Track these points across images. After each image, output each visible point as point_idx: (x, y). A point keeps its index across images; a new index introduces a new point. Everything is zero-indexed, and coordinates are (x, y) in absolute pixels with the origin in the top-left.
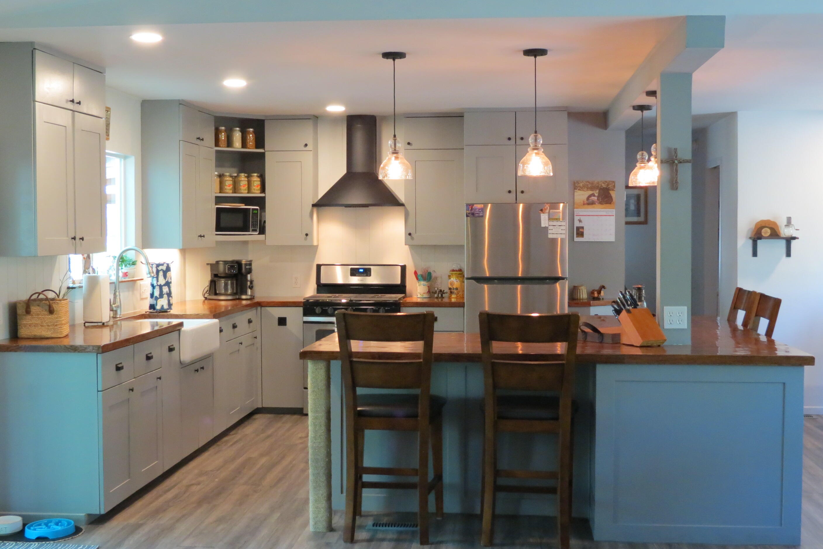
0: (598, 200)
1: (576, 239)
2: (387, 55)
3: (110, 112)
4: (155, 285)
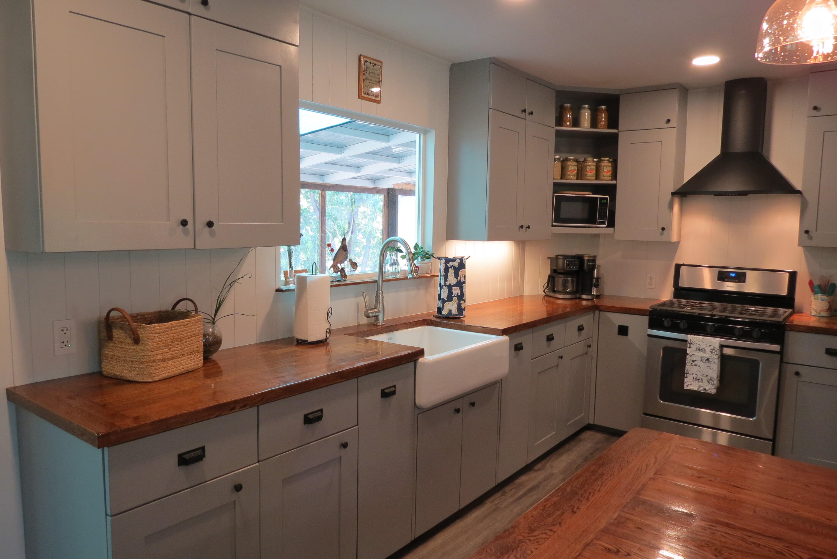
3: (381, 67)
4: (443, 284)
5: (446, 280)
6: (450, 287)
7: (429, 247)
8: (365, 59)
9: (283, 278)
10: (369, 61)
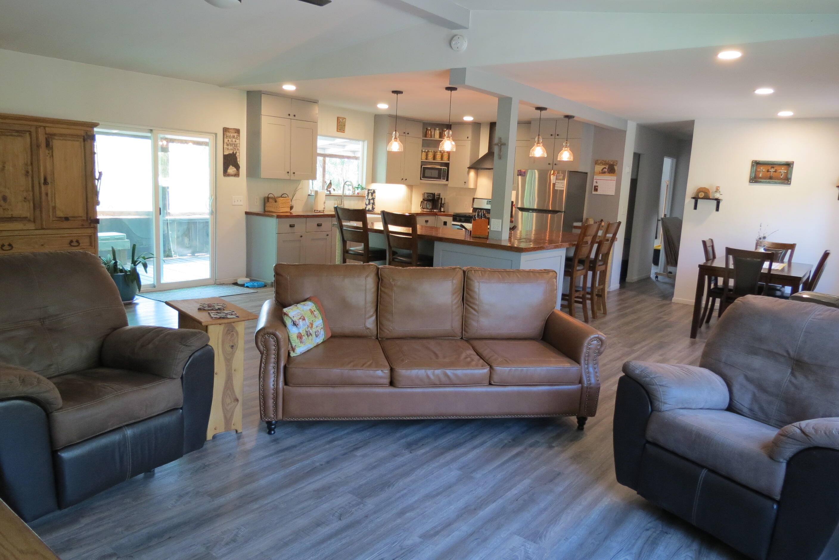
0: (608, 171)
1: (594, 193)
2: (394, 92)
3: (346, 120)
4: (367, 199)
5: (368, 197)
6: (369, 200)
7: (364, 186)
8: (339, 118)
9: (310, 192)
10: (341, 118)
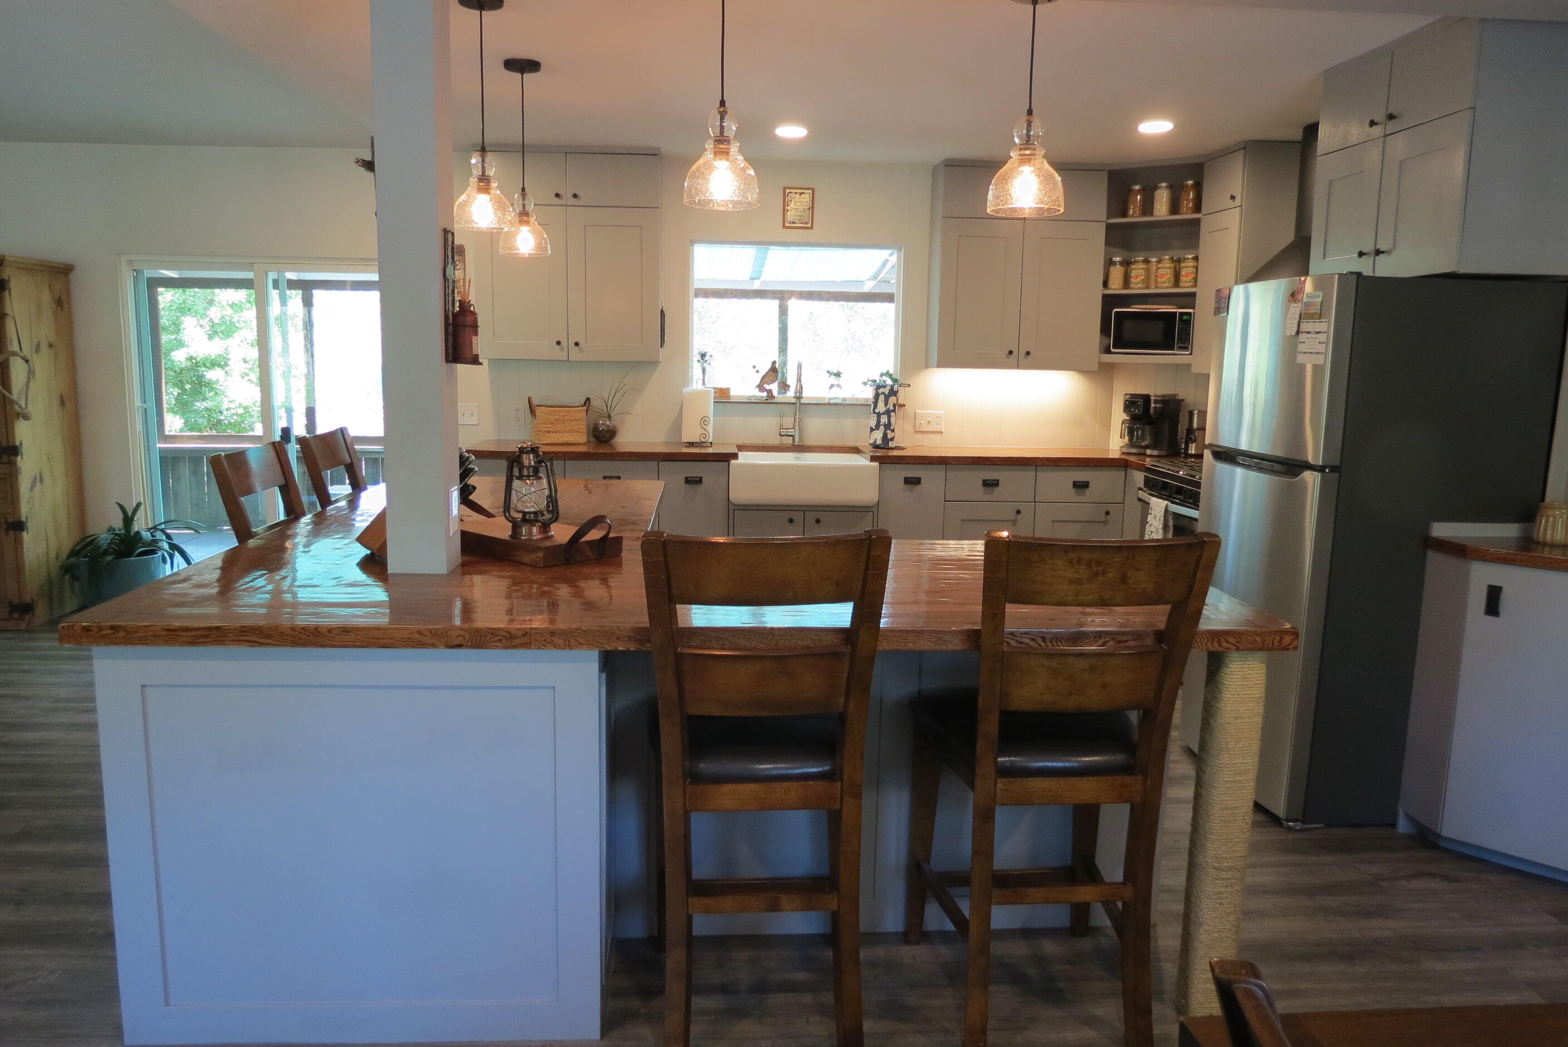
3: (813, 194)
5: (875, 406)
6: (879, 415)
7: (898, 375)
8: (789, 191)
10: (794, 191)
